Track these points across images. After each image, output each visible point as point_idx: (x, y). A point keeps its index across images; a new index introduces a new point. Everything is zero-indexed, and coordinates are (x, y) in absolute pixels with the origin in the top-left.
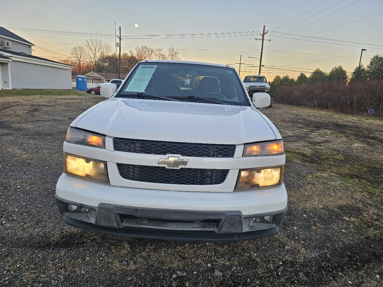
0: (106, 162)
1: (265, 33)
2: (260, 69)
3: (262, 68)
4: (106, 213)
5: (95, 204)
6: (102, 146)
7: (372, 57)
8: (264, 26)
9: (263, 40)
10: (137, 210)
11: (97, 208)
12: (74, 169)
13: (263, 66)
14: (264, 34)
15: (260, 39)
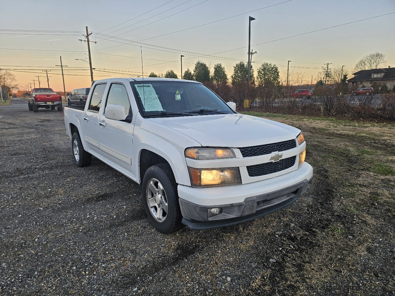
0: (239, 167)
1: (89, 34)
2: (92, 73)
3: (93, 71)
4: (252, 204)
5: (242, 201)
6: (233, 156)
7: (196, 63)
8: (87, 27)
9: (88, 41)
10: (268, 195)
11: (244, 203)
12: (210, 181)
13: (95, 69)
14: (88, 36)
15: (85, 41)
